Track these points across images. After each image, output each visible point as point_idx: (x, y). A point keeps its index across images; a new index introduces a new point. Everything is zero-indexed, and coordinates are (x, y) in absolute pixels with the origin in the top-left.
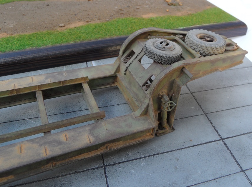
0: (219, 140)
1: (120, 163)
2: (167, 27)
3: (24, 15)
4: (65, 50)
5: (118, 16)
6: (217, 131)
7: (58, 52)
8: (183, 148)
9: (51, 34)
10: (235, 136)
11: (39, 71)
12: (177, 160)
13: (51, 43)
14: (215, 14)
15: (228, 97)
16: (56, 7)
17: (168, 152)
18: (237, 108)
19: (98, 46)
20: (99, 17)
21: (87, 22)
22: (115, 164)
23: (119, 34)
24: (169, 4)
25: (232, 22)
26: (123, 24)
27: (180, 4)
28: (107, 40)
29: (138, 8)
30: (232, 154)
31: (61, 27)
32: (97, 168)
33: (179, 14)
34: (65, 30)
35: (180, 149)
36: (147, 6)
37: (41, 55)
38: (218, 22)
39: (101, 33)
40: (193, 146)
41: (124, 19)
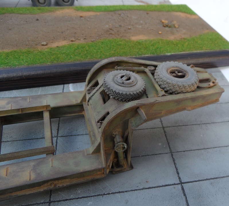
0: (177, 184)
2: (154, 52)
3: (10, 29)
4: (40, 71)
5: (106, 37)
6: (178, 173)
7: (33, 73)
8: (136, 190)
9: (30, 52)
10: (196, 181)
11: (14, 91)
12: (127, 202)
13: (26, 63)
14: (211, 39)
15: (201, 136)
16: (45, 22)
17: (119, 192)
18: (207, 148)
19: (76, 69)
20: (86, 36)
21: (72, 41)
22: (62, 201)
23: (101, 57)
24: (165, 25)
25: (226, 51)
26: (107, 46)
27: (176, 26)
28: (86, 63)
29: (130, 28)
30: (187, 201)
31: (43, 45)
32: (42, 203)
33: (172, 38)
34: (46, 49)
35: (133, 190)
36: (140, 27)
37: (15, 75)
38: (211, 49)
39: (82, 54)
40: (148, 188)
41: (110, 40)
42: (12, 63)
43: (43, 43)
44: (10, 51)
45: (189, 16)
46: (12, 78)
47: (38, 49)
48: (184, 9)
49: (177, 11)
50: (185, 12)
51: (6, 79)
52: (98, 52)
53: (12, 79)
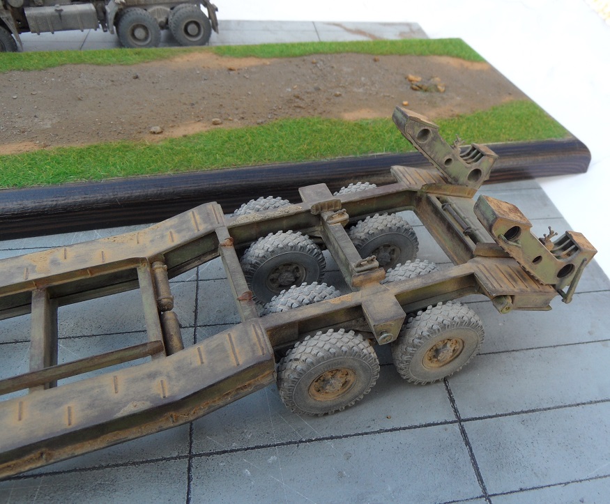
0: (451, 423)
1: (224, 452)
2: (393, 146)
3: (80, 99)
4: (152, 189)
5: (287, 113)
6: (452, 401)
7: (137, 193)
8: (366, 434)
9: (128, 149)
10: (490, 417)
11: (95, 231)
13: (123, 173)
14: (517, 117)
15: (500, 324)
16: (153, 83)
17: (332, 438)
18: (514, 351)
19: (228, 184)
20: (243, 113)
21: (215, 123)
22: (215, 454)
23: (279, 157)
24: (414, 87)
25: (552, 141)
27: (439, 87)
28: (247, 172)
29: (338, 93)
31: (154, 133)
32: (175, 458)
34: (162, 140)
35: (360, 434)
36: (361, 90)
37: (99, 198)
38: (518, 140)
39: (238, 153)
40: (391, 430)
41: (298, 120)
42: (92, 171)
43: (153, 129)
44: (86, 145)
45: (467, 64)
46: (93, 203)
47: (144, 141)
48: (456, 48)
49: (440, 55)
50: (458, 56)
51: (80, 205)
52: (273, 146)
53: (94, 206)
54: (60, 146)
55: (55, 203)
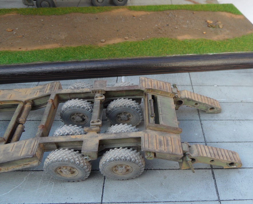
2: (197, 51)
3: (75, 27)
4: (100, 65)
7: (94, 66)
8: (173, 169)
9: (92, 48)
11: (78, 80)
12: (165, 177)
13: (89, 58)
16: (103, 21)
17: (160, 169)
18: (239, 142)
20: (137, 35)
23: (150, 54)
26: (156, 44)
27: (220, 26)
30: (215, 183)
35: (171, 169)
42: (78, 56)
43: (102, 41)
44: (76, 46)
45: (233, 16)
46: (78, 69)
47: (98, 45)
48: (230, 8)
49: (222, 11)
50: (230, 12)
51: (73, 70)
54: (67, 46)
55: (64, 68)
